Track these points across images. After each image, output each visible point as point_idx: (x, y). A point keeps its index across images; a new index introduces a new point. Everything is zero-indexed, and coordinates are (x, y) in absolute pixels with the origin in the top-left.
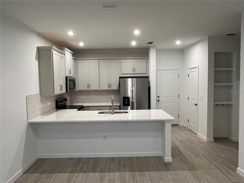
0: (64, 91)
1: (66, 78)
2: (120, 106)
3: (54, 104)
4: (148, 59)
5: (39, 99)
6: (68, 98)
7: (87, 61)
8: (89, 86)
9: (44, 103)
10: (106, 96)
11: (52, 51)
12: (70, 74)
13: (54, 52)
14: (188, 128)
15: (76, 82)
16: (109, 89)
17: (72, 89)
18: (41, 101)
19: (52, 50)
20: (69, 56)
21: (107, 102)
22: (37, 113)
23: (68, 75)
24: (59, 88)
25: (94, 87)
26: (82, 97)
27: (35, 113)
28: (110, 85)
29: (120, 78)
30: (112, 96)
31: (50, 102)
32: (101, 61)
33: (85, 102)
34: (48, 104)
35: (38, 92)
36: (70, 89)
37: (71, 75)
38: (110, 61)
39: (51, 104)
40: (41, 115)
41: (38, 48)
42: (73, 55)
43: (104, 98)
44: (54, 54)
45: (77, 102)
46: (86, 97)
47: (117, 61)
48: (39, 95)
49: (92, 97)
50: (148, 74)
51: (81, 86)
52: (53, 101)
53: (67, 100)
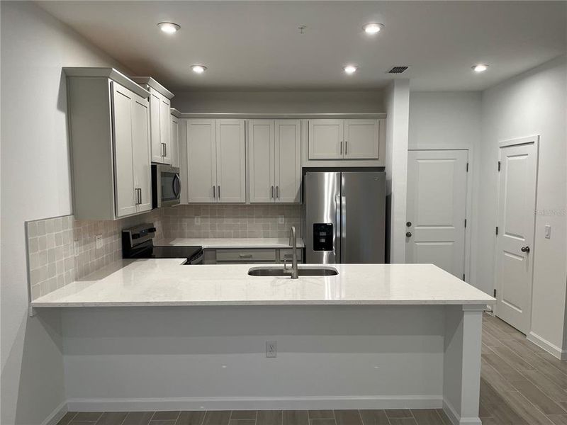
0: (146, 205)
1: (154, 168)
2: (304, 249)
3: (116, 242)
4: (385, 117)
5: (70, 229)
6: (157, 225)
7: (213, 121)
8: (216, 191)
9: (86, 242)
10: (262, 219)
11: (111, 84)
12: (165, 155)
13: (117, 87)
14: (494, 314)
15: (181, 178)
16: (273, 201)
17: (171, 199)
18: (77, 236)
19: (110, 81)
20: (162, 103)
21: (266, 236)
22: (64, 273)
23: (158, 158)
24: (132, 197)
25: (231, 195)
26: (198, 221)
27: (56, 276)
28: (275, 191)
29: (305, 170)
30: (280, 219)
31: (105, 236)
32: (251, 122)
33: (206, 236)
34: (100, 244)
35: (67, 209)
36: (163, 200)
37: (167, 160)
38: (277, 121)
39: (108, 243)
40: (76, 280)
41: (65, 70)
42: (173, 103)
43: (257, 224)
44: (115, 93)
45: (182, 236)
46: (209, 222)
47: (298, 121)
48: (70, 220)
49: (225, 223)
50: (384, 161)
51: (195, 191)
52: (115, 233)
53: (154, 230)
